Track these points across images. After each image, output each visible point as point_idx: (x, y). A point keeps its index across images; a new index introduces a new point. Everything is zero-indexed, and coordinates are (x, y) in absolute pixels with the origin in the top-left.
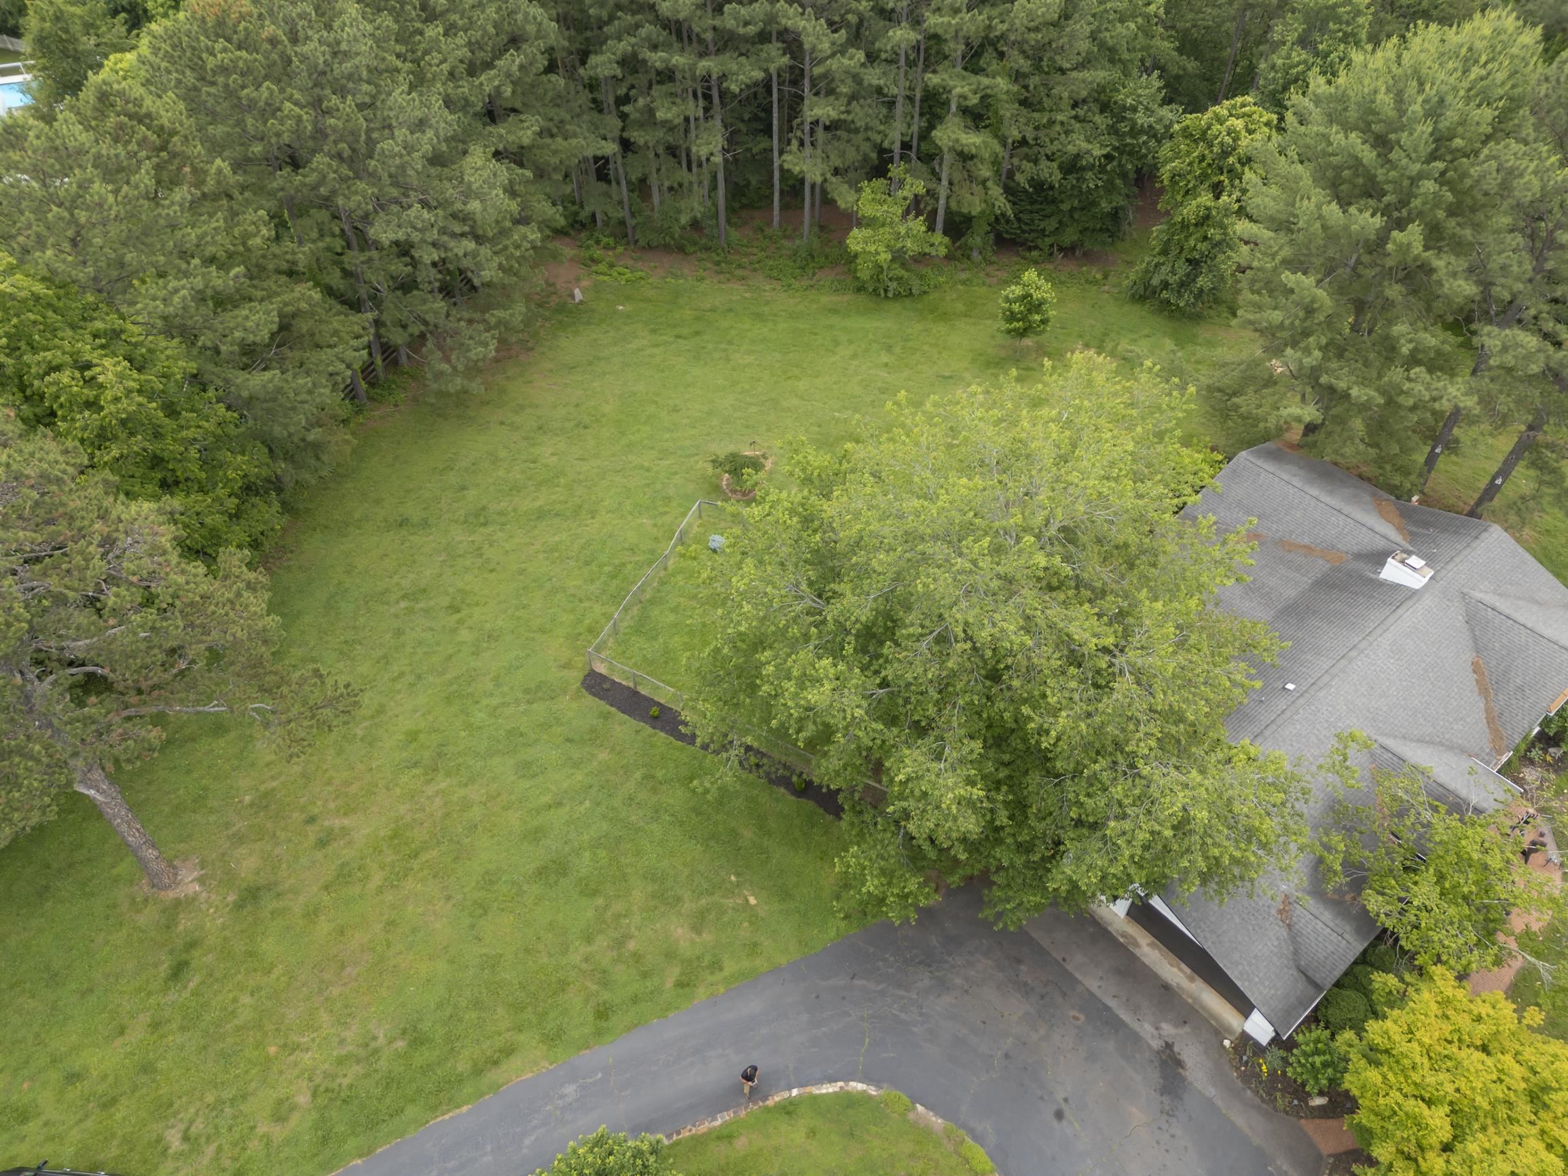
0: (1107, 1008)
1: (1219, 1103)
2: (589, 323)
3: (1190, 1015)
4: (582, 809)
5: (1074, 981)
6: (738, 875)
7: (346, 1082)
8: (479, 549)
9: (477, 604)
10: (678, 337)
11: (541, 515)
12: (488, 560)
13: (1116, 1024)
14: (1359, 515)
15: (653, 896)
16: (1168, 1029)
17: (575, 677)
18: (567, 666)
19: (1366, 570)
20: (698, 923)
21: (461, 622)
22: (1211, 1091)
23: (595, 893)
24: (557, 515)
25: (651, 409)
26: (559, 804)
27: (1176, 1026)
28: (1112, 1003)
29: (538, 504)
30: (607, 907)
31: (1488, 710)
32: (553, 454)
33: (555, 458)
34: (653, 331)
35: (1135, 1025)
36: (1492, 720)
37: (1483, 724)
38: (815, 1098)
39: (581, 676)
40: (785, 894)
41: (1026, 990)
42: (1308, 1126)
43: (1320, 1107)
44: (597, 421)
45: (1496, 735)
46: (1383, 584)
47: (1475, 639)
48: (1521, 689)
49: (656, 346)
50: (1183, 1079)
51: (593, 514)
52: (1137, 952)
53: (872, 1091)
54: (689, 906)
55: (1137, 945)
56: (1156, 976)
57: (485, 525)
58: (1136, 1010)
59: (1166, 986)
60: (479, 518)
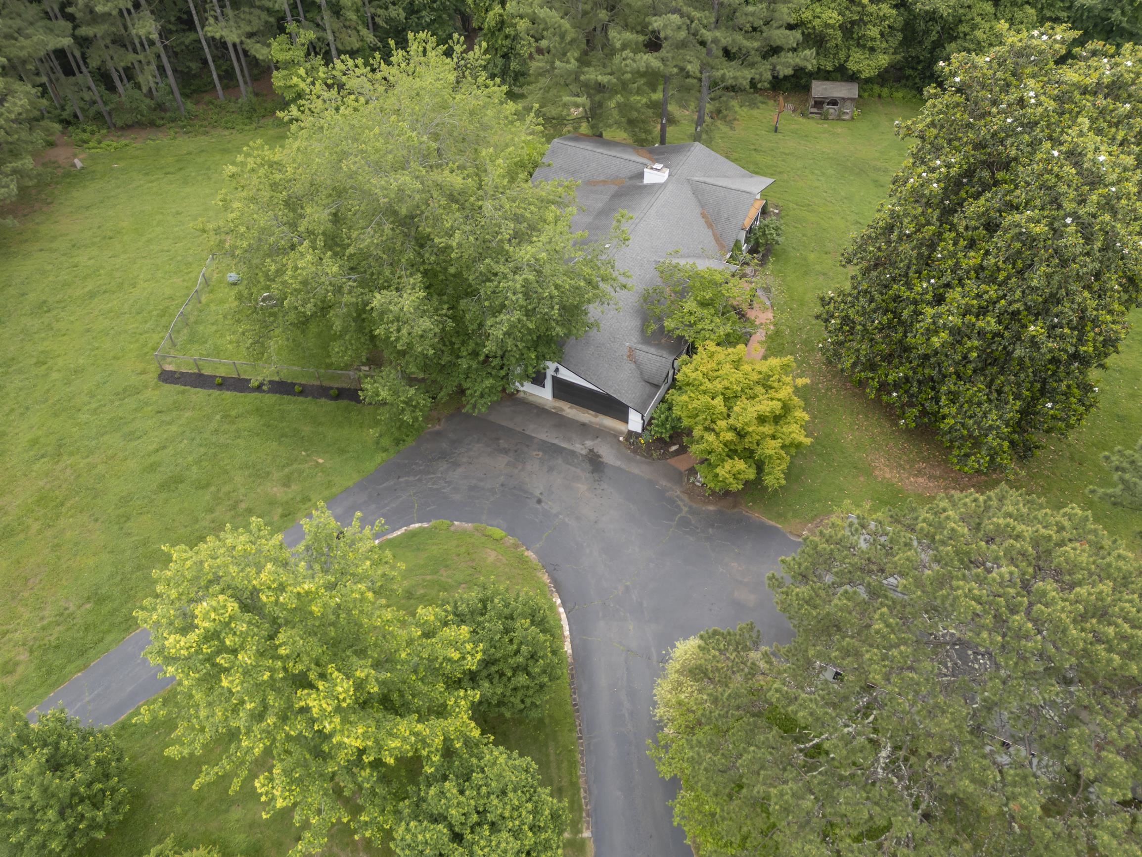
0: (554, 444)
1: (623, 466)
2: (93, 179)
3: (598, 433)
4: (183, 445)
5: (531, 438)
6: (305, 451)
7: (52, 638)
8: (49, 325)
9: (59, 356)
10: (167, 173)
11: (92, 295)
12: (59, 330)
13: (558, 450)
14: (627, 156)
15: (250, 476)
16: (589, 443)
17: (152, 376)
18: (143, 372)
19: (637, 183)
20: (287, 482)
21: (50, 368)
22: (618, 463)
23: (208, 485)
24: (105, 292)
25: (160, 217)
26: (164, 447)
27: (593, 440)
28: (555, 441)
29: (86, 290)
30: (218, 491)
31: (714, 235)
32: (90, 259)
33: (92, 261)
34: (147, 174)
35: (571, 447)
36: (718, 239)
37: (714, 243)
38: (390, 541)
39: (156, 375)
40: (342, 451)
41: (506, 451)
42: (672, 461)
43: (676, 451)
44: (119, 233)
45: (722, 246)
46: (646, 186)
47: (699, 201)
48: (728, 219)
49: (152, 182)
50: (602, 463)
51: (134, 285)
52: (564, 414)
53: (425, 525)
54: (277, 475)
55: (562, 410)
56: (577, 421)
57: (49, 311)
58: (569, 440)
59: (584, 425)
60: (42, 308)
